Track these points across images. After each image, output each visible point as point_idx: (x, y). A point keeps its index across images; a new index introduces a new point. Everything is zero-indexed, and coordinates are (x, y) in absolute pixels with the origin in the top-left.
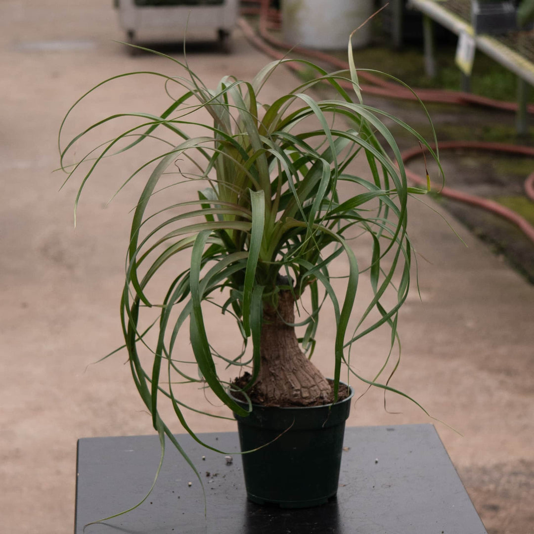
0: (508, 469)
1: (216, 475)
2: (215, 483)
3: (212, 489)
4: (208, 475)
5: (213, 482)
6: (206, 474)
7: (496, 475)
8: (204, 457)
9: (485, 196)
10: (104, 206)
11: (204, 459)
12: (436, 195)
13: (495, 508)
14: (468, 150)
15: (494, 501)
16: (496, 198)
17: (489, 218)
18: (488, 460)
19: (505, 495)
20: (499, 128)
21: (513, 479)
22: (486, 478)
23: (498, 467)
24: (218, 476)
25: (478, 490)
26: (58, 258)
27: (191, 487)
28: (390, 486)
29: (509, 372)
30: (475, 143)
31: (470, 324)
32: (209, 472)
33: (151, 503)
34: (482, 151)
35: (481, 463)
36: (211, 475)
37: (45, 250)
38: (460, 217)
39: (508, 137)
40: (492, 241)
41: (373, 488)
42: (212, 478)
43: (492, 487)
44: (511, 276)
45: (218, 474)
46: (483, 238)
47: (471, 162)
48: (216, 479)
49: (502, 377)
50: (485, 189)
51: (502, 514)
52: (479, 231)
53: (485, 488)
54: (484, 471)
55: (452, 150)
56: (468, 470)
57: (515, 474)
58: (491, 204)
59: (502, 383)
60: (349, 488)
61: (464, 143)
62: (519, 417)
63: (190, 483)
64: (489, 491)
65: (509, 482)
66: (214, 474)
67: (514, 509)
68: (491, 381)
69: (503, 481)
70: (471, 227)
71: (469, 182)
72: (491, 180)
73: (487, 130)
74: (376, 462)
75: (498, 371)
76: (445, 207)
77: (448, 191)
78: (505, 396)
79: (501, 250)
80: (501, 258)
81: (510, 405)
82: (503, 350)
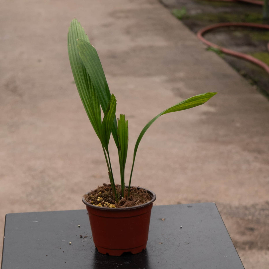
0: (259, 207)
1: (86, 237)
2: (85, 242)
3: (83, 246)
4: (81, 237)
5: (84, 241)
6: (80, 236)
7: (252, 210)
8: (79, 225)
9: (246, 53)
10: (40, 61)
11: (79, 227)
12: (220, 53)
13: (252, 229)
14: (237, 27)
15: (252, 226)
16: (252, 54)
17: (248, 64)
18: (248, 202)
19: (258, 222)
20: (253, 14)
21: (262, 212)
22: (247, 212)
23: (254, 206)
24: (87, 237)
25: (242, 219)
26: (14, 90)
27: (71, 245)
28: (189, 244)
29: (260, 152)
30: (241, 23)
31: (238, 125)
32: (82, 235)
33: (47, 256)
34: (244, 28)
35: (244, 204)
36: (83, 237)
37: (7, 86)
38: (232, 64)
39: (258, 20)
40: (250, 78)
41: (178, 245)
42: (84, 239)
43: (250, 217)
44: (260, 97)
45: (87, 236)
46: (245, 76)
47: (238, 34)
48: (86, 239)
49: (256, 154)
50: (246, 48)
51: (256, 233)
52: (243, 72)
53: (246, 218)
54: (246, 208)
55: (228, 27)
56: (237, 208)
57: (263, 210)
58: (249, 57)
59: (256, 158)
60: (165, 245)
61: (235, 23)
62: (265, 177)
63: (70, 243)
64: (249, 220)
65: (260, 214)
66: (85, 237)
67: (262, 230)
68: (249, 157)
69: (257, 213)
70: (238, 70)
71: (237, 45)
72: (250, 44)
73: (247, 16)
74: (181, 228)
75: (253, 151)
76: (224, 59)
77: (226, 50)
78: (257, 165)
79: (255, 83)
80: (255, 87)
81: (260, 170)
82: (256, 139)
